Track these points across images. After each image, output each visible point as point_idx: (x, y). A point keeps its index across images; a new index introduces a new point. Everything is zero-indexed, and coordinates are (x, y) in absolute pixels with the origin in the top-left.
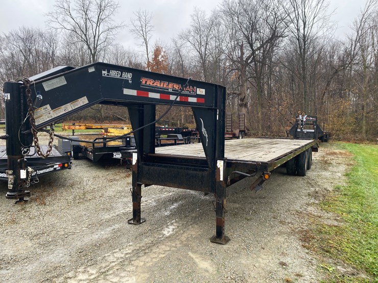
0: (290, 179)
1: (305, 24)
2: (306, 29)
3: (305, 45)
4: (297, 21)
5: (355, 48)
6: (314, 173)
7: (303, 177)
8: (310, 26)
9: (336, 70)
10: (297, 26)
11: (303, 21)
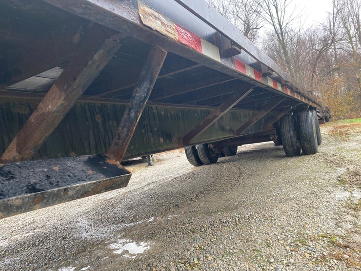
0: (292, 161)
1: (277, 9)
2: (279, 13)
3: (281, 29)
4: (269, 7)
5: (334, 26)
6: (331, 148)
7: (314, 155)
8: (282, 10)
9: (320, 52)
10: (270, 12)
11: (275, 6)
